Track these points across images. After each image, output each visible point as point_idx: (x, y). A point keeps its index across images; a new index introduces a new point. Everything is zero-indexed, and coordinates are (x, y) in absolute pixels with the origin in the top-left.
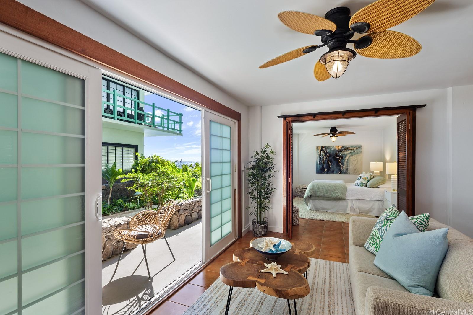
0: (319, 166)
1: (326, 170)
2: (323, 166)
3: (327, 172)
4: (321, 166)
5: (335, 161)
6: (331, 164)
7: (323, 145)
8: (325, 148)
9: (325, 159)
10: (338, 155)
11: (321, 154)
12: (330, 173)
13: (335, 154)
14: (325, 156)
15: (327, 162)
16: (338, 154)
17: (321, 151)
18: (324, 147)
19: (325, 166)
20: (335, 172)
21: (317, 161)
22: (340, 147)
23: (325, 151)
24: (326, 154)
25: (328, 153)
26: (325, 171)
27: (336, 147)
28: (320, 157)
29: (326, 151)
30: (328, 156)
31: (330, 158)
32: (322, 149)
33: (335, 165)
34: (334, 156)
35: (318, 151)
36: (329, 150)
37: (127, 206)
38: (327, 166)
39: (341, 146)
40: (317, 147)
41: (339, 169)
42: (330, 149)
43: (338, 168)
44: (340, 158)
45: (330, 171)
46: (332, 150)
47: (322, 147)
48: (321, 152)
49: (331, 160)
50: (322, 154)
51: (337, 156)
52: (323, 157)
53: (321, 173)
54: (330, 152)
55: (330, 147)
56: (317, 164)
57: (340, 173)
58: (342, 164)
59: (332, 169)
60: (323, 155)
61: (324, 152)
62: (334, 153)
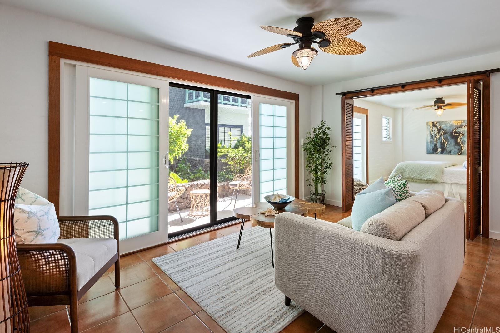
0: (431, 146)
1: (440, 150)
2: (436, 146)
3: (442, 153)
4: (433, 145)
5: (452, 139)
6: (446, 143)
7: (436, 120)
8: (438, 124)
9: (438, 137)
10: (458, 132)
11: (432, 130)
12: (445, 154)
13: (453, 131)
14: (439, 133)
15: (442, 140)
16: (457, 131)
17: (432, 128)
19: (439, 145)
20: (452, 153)
21: (427, 139)
22: (459, 122)
23: (439, 128)
24: (439, 131)
25: (443, 129)
26: (438, 151)
27: (454, 122)
28: (431, 135)
29: (440, 127)
30: (442, 133)
31: (445, 135)
32: (434, 125)
33: (453, 143)
34: (452, 133)
35: (429, 127)
36: (444, 125)
37: (228, 178)
38: (441, 145)
39: (461, 121)
40: (428, 123)
41: (459, 150)
42: (445, 124)
43: (458, 147)
44: (459, 135)
45: (445, 152)
46: (448, 125)
47: (434, 123)
48: (432, 129)
49: (447, 138)
50: (434, 131)
51: (456, 133)
52: (436, 135)
53: (433, 153)
54: (445, 128)
55: (446, 122)
56: (427, 143)
57: (459, 153)
58: (462, 142)
59: (448, 149)
60: (436, 132)
61: (437, 128)
62: (452, 130)
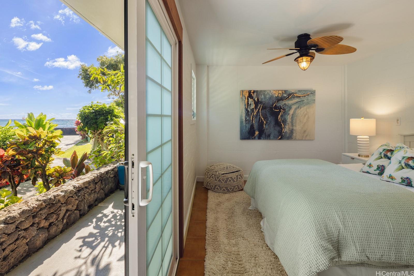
0: (246, 127)
1: (257, 133)
2: (252, 126)
3: (259, 138)
4: (248, 126)
5: (272, 117)
6: (265, 122)
7: (253, 88)
8: (255, 94)
9: (255, 114)
10: (278, 107)
11: (248, 103)
12: (263, 139)
13: (273, 105)
14: (256, 107)
15: (260, 118)
16: (278, 105)
17: (248, 99)
18: (254, 92)
19: (256, 126)
20: (271, 137)
21: (241, 116)
22: (280, 92)
23: (256, 99)
24: (257, 103)
25: (261, 103)
26: (256, 135)
27: (274, 92)
28: (247, 110)
29: (258, 99)
30: (260, 108)
31: (264, 111)
32: (250, 96)
33: (273, 123)
34: (271, 108)
35: (244, 98)
36: (263, 97)
38: (259, 125)
39: (282, 91)
40: (243, 91)
41: (279, 132)
42: (264, 94)
43: (278, 128)
44: (280, 111)
45: (263, 136)
46: (268, 96)
47: (250, 92)
48: (248, 101)
49: (266, 115)
50: (251, 104)
51: (276, 107)
52: (252, 110)
53: (248, 138)
54: (263, 100)
55: (265, 91)
56: (241, 122)
57: (280, 137)
58: (283, 121)
59: (267, 132)
60: (253, 106)
61: (254, 100)
62: (271, 103)
